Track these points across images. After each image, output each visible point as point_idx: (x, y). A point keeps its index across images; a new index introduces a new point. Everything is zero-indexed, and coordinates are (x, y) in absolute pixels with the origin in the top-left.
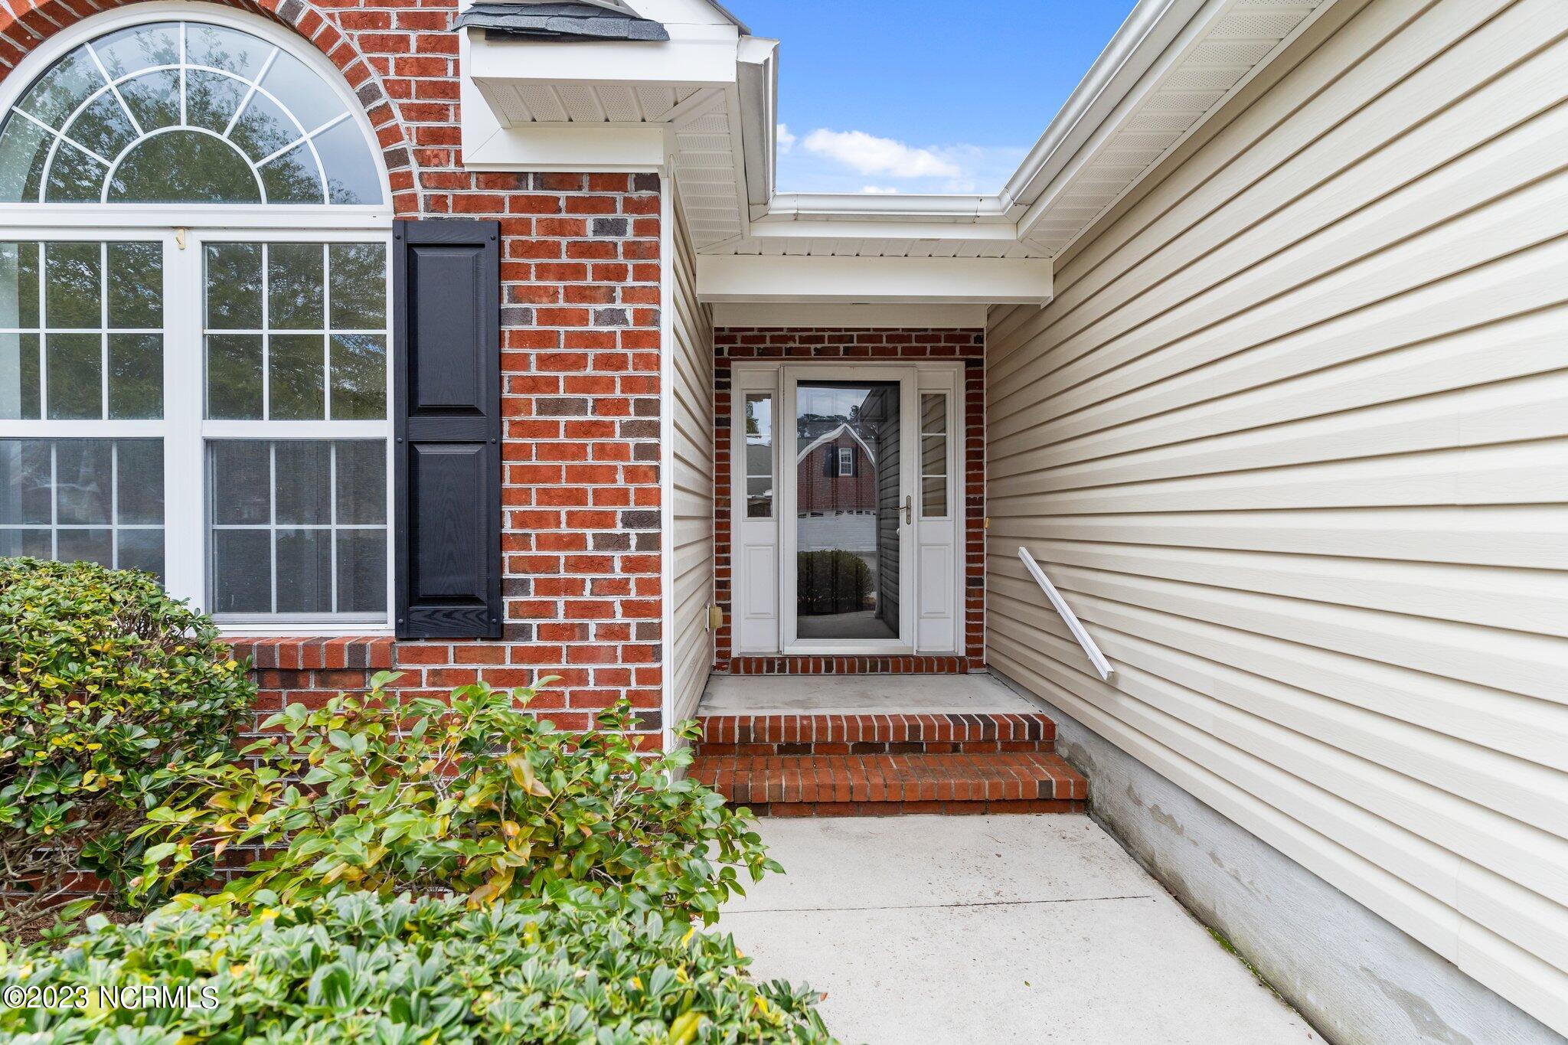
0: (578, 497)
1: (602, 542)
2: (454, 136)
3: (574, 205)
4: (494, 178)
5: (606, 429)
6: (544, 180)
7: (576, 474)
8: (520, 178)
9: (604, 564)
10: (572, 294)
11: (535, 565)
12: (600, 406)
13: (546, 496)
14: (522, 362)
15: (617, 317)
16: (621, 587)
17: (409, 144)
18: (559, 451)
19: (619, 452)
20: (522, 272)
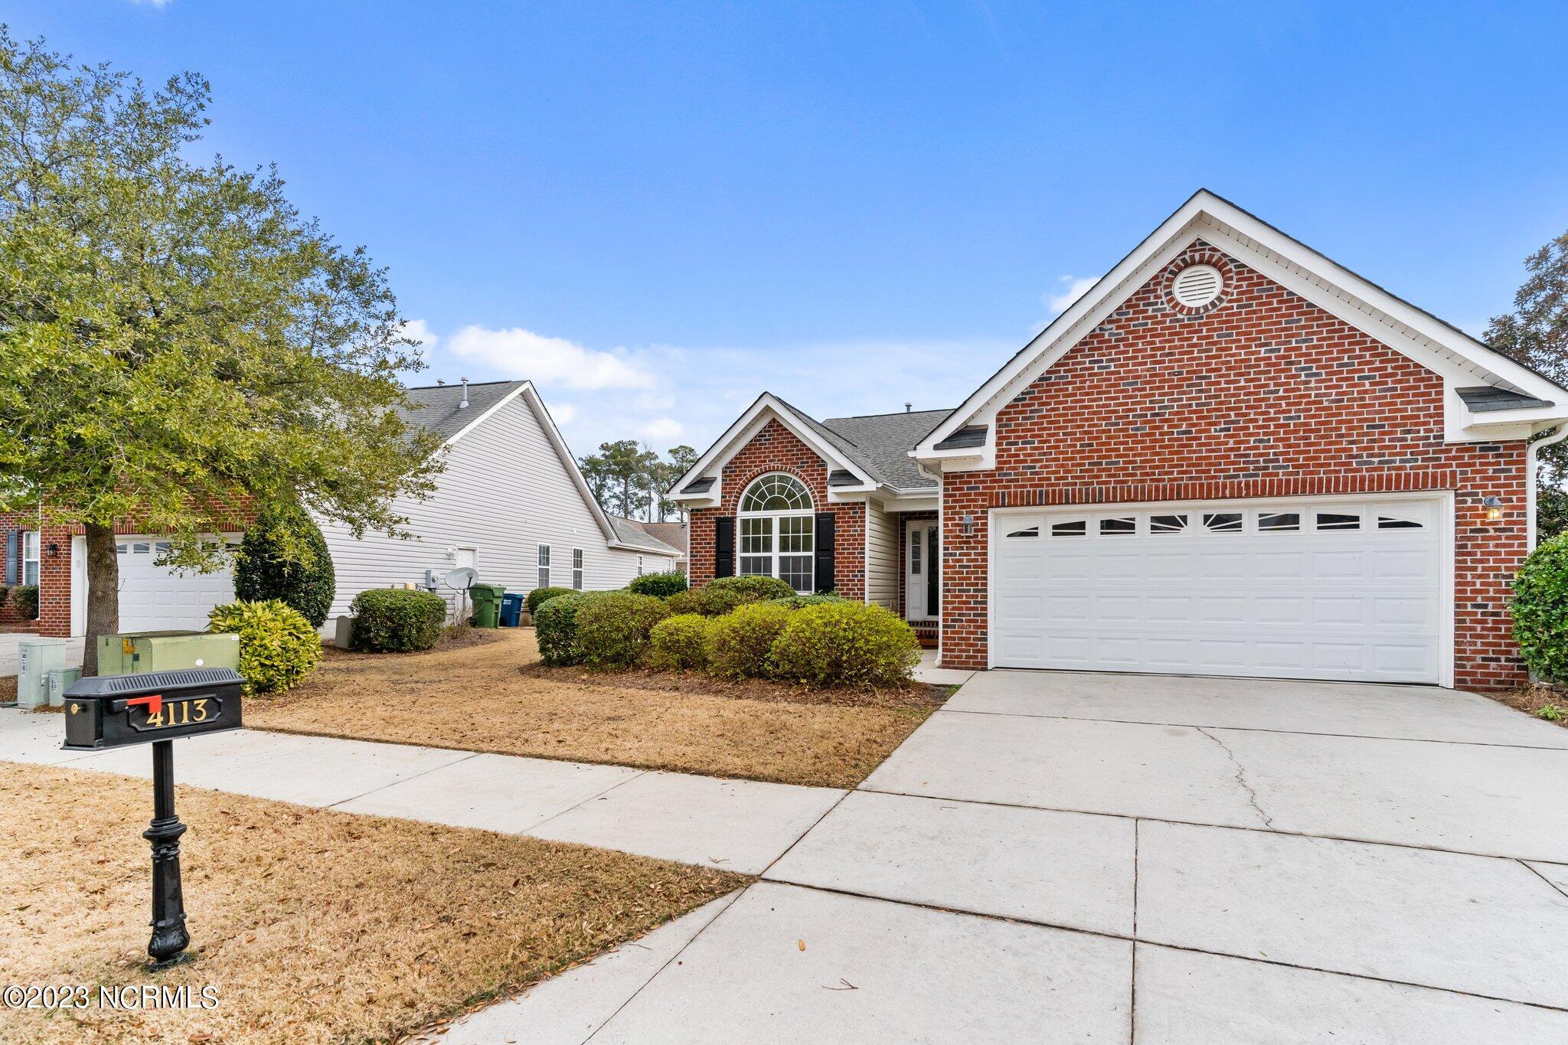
0: (848, 567)
1: (853, 576)
2: (826, 496)
3: (848, 509)
4: (833, 504)
5: (854, 553)
6: (843, 504)
7: (848, 562)
8: (838, 504)
9: (854, 580)
10: (848, 526)
11: (840, 580)
12: (853, 549)
13: (842, 567)
14: (838, 540)
15: (857, 531)
16: (857, 585)
17: (818, 498)
18: (846, 558)
19: (857, 558)
20: (838, 522)
